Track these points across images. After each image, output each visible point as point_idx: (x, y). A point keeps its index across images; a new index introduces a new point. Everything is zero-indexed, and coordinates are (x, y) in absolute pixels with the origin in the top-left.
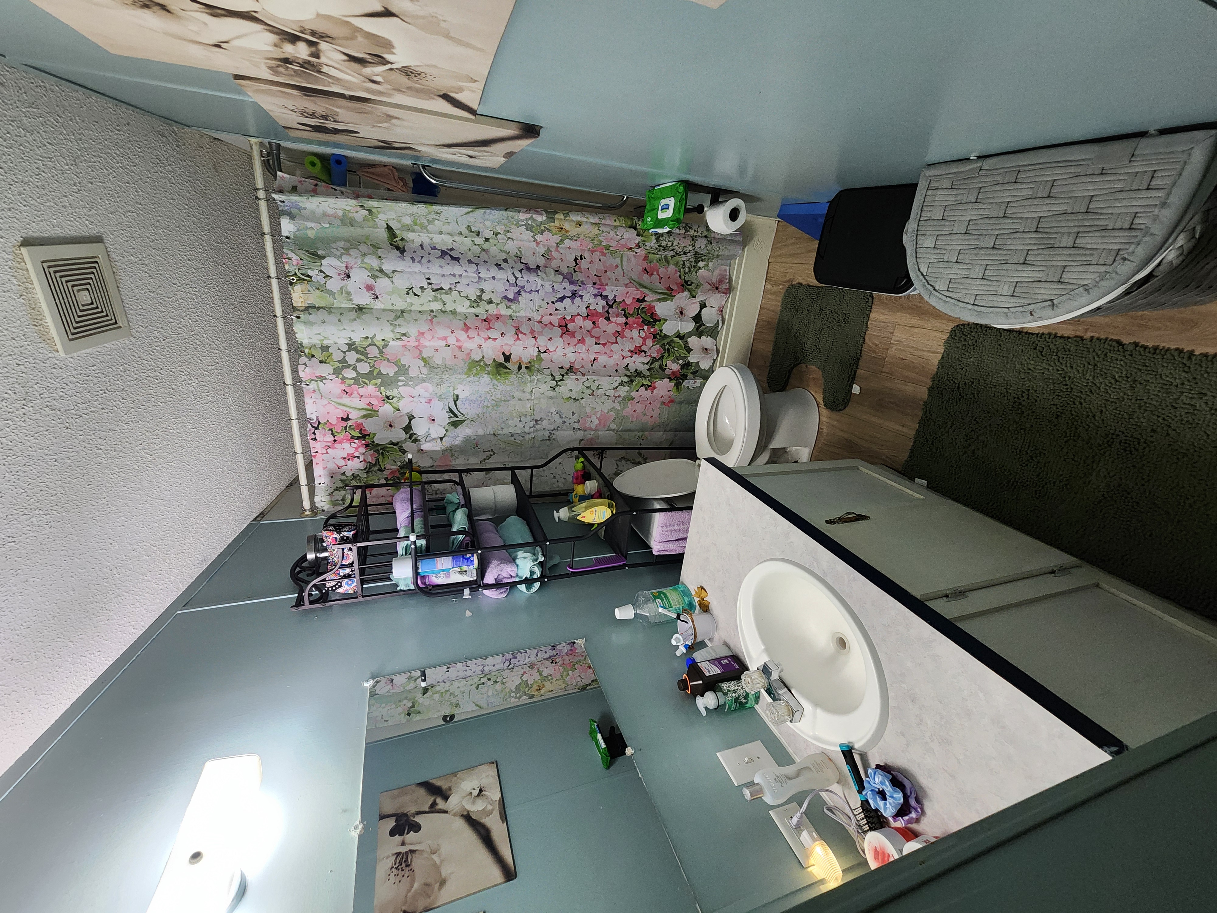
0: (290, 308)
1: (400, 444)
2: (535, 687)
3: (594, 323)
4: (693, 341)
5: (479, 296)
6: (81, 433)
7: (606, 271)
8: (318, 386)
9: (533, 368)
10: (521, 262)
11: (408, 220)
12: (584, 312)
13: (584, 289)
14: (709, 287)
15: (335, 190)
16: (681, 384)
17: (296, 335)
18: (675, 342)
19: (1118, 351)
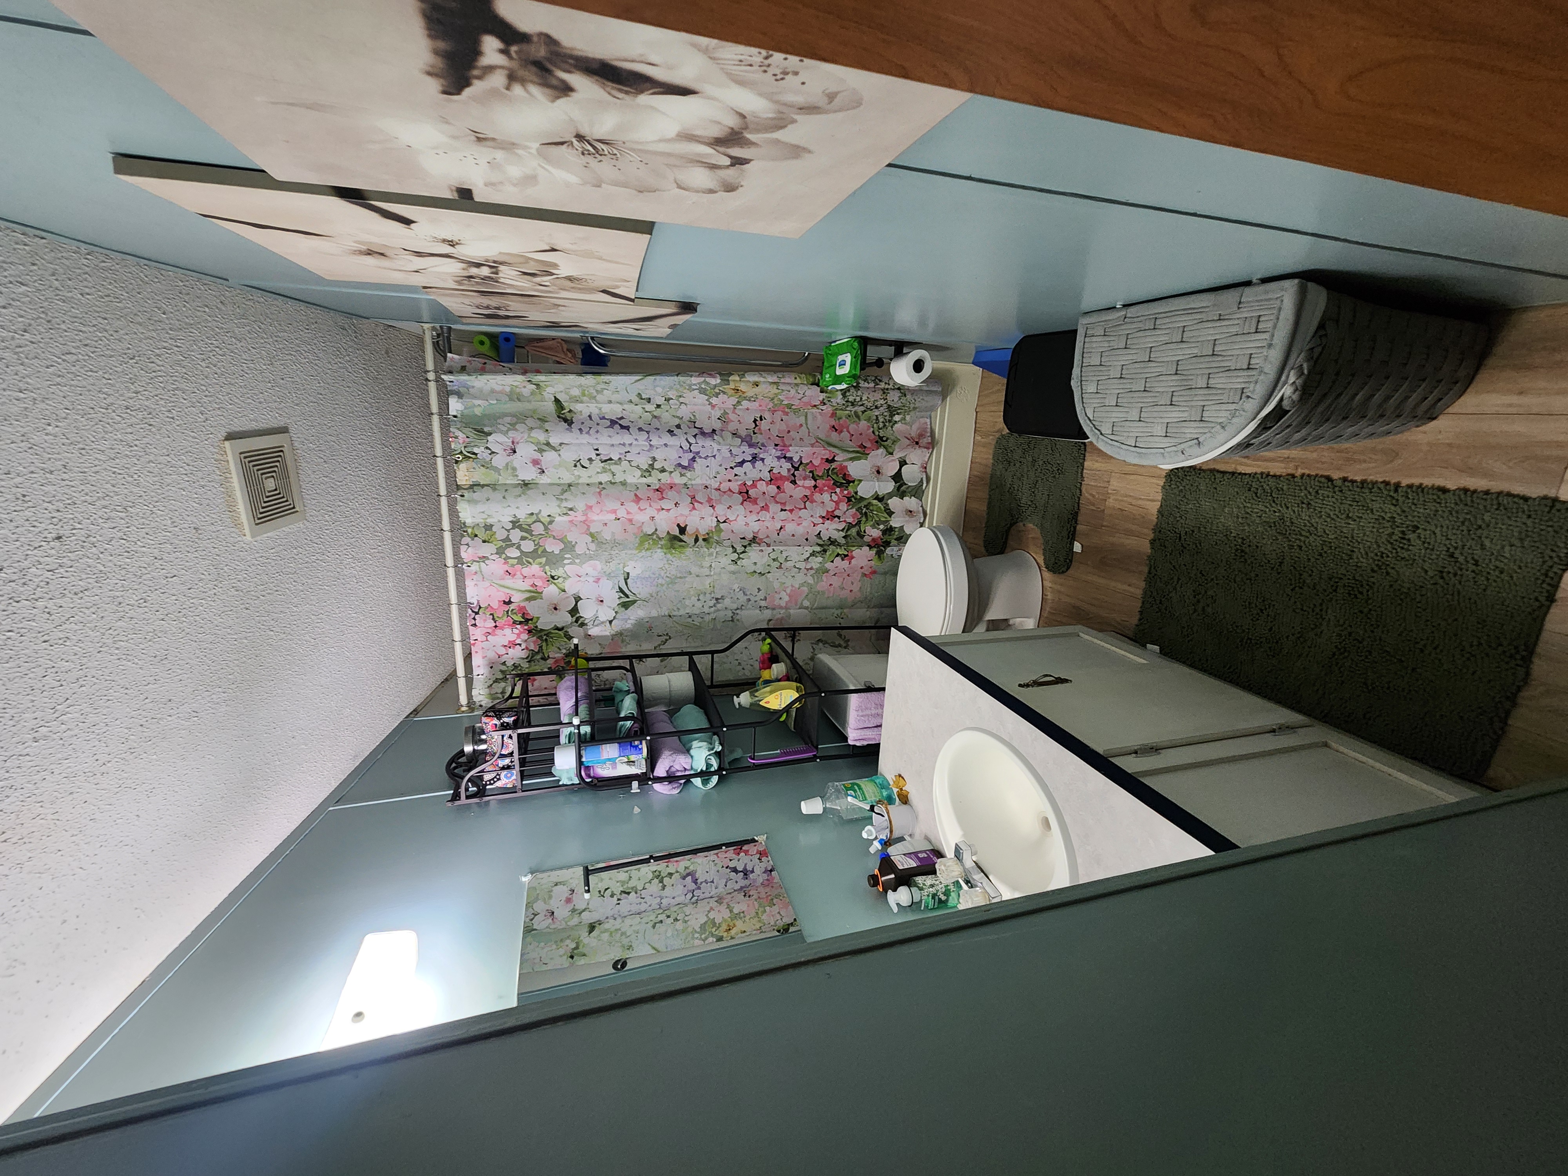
0: (454, 487)
1: (565, 630)
2: (724, 927)
3: (778, 487)
4: (894, 503)
5: (650, 465)
6: (258, 614)
7: (789, 432)
8: (480, 568)
9: (711, 540)
10: (695, 427)
11: (576, 392)
12: (767, 477)
13: (765, 452)
14: (908, 442)
15: (504, 367)
16: (883, 552)
17: (460, 514)
18: (873, 505)
19: (1328, 487)
